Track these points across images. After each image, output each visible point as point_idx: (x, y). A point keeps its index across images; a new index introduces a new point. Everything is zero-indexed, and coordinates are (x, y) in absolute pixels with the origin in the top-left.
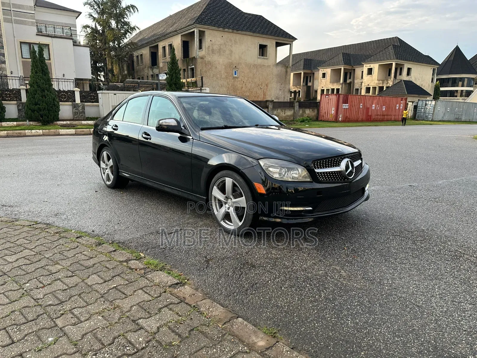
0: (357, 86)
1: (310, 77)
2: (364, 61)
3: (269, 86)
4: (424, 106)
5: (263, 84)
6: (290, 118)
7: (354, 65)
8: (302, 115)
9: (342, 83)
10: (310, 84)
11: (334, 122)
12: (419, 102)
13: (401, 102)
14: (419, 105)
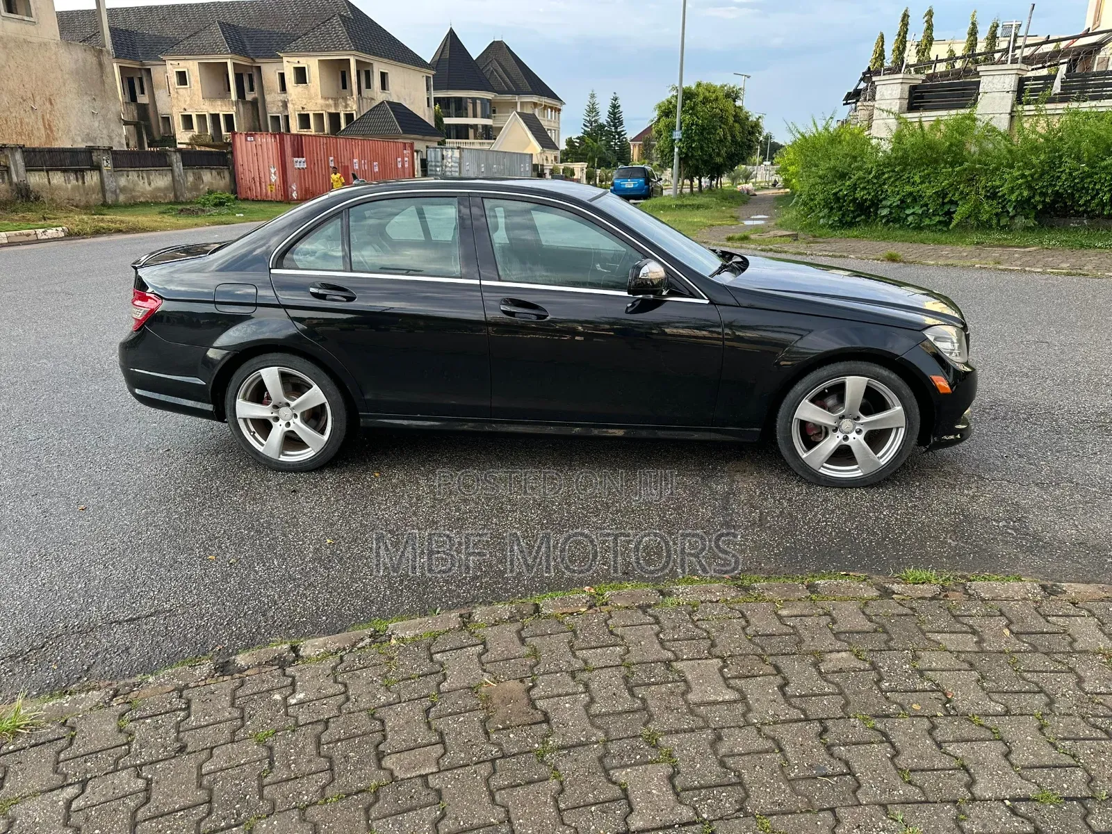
0: (273, 110)
1: (141, 80)
2: (283, 50)
3: (59, 104)
4: (440, 159)
5: (37, 98)
6: (165, 195)
7: (258, 57)
8: (195, 187)
9: (237, 103)
10: (143, 99)
11: (280, 202)
12: (429, 152)
13: (405, 152)
14: (429, 159)
